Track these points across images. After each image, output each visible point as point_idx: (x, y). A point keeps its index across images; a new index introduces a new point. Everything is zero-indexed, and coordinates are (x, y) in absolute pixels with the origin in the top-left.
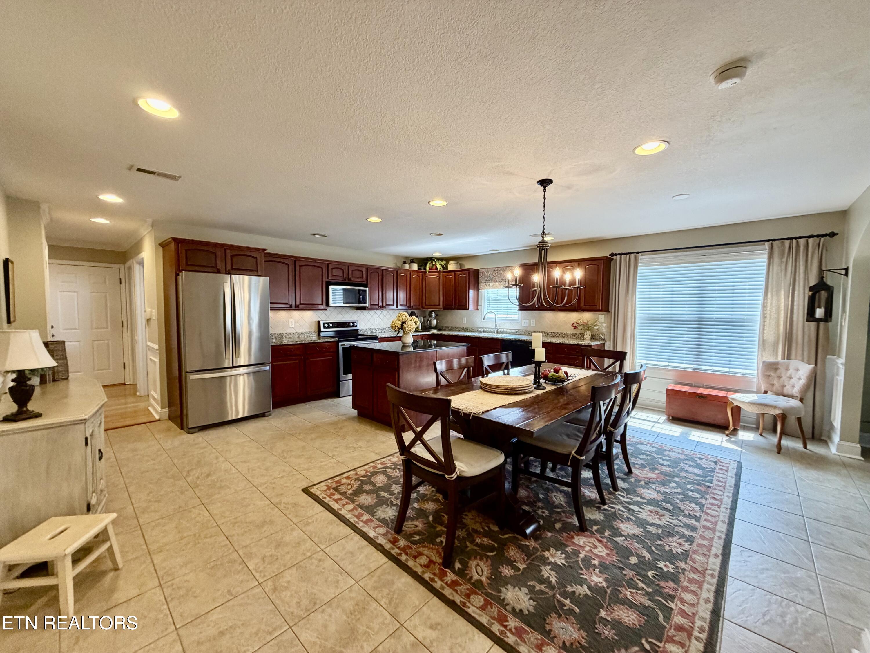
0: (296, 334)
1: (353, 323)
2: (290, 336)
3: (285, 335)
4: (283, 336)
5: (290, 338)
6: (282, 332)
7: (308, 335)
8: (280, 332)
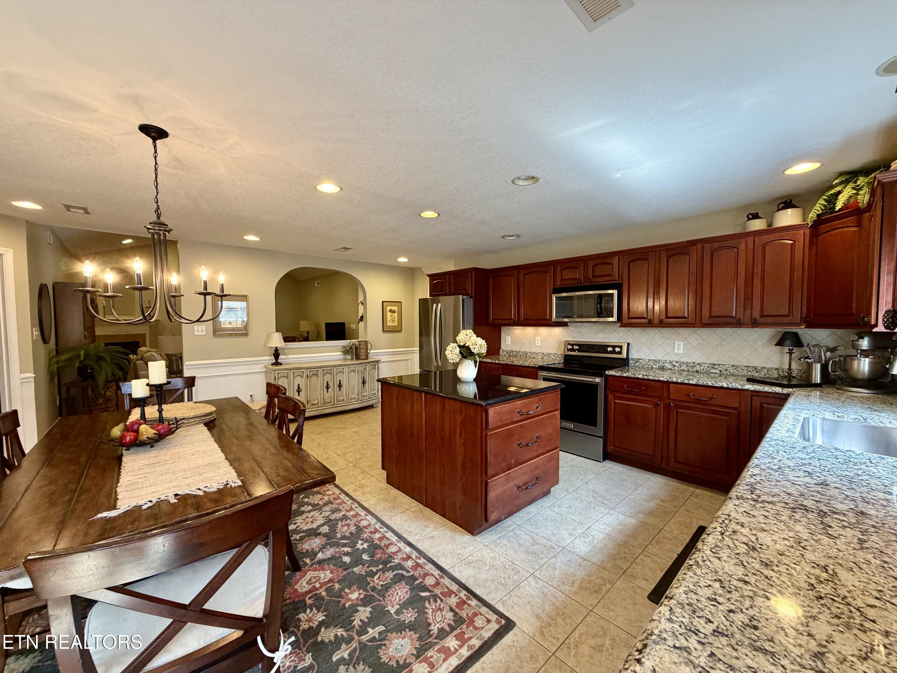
0: (540, 354)
1: (614, 347)
2: (533, 356)
3: (529, 354)
4: (527, 355)
5: (534, 358)
6: (527, 350)
7: (553, 357)
8: (524, 350)
